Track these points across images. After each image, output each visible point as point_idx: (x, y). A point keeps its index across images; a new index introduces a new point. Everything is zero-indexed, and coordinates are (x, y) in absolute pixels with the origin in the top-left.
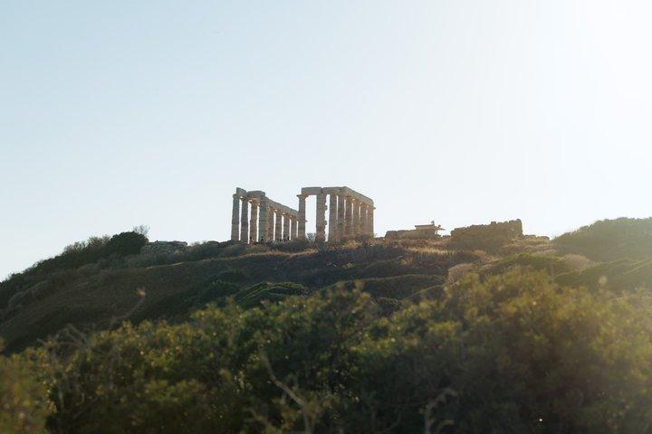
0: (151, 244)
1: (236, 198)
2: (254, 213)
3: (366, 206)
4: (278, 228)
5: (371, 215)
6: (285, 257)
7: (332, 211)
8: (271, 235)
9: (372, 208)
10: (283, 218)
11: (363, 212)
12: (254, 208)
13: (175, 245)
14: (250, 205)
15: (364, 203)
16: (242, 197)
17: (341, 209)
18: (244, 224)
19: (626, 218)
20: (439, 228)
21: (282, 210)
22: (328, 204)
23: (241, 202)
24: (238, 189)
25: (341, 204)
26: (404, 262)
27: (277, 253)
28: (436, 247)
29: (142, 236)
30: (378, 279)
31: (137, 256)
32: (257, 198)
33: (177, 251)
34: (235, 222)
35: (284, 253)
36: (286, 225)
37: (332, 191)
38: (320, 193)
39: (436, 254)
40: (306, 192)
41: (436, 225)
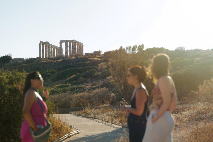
0: (13, 59)
1: (40, 44)
2: (46, 49)
3: (81, 45)
4: (54, 53)
5: (82, 48)
6: (53, 62)
7: (70, 47)
8: (52, 55)
9: (83, 46)
10: (55, 50)
11: (80, 47)
12: (46, 47)
13: (20, 59)
14: (44, 46)
15: (80, 45)
16: (42, 44)
17: (73, 47)
18: (43, 52)
19: (155, 48)
20: (101, 52)
21: (55, 47)
22: (68, 45)
23: (42, 45)
24: (40, 41)
25: (73, 45)
26: (87, 63)
27: (51, 61)
28: (98, 58)
29: (10, 57)
30: (78, 68)
31: (8, 63)
32: (47, 44)
33: (21, 61)
34: (40, 52)
35: (53, 61)
36: (57, 52)
37: (70, 41)
38: (66, 42)
39: (97, 60)
40: (62, 42)
41: (100, 51)
